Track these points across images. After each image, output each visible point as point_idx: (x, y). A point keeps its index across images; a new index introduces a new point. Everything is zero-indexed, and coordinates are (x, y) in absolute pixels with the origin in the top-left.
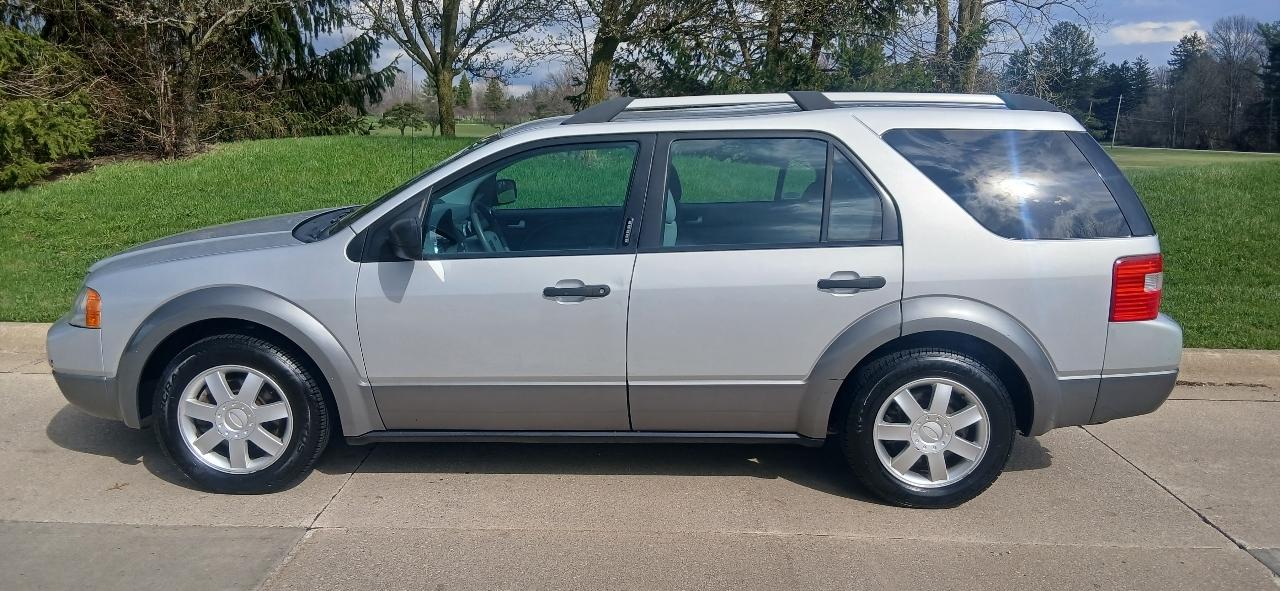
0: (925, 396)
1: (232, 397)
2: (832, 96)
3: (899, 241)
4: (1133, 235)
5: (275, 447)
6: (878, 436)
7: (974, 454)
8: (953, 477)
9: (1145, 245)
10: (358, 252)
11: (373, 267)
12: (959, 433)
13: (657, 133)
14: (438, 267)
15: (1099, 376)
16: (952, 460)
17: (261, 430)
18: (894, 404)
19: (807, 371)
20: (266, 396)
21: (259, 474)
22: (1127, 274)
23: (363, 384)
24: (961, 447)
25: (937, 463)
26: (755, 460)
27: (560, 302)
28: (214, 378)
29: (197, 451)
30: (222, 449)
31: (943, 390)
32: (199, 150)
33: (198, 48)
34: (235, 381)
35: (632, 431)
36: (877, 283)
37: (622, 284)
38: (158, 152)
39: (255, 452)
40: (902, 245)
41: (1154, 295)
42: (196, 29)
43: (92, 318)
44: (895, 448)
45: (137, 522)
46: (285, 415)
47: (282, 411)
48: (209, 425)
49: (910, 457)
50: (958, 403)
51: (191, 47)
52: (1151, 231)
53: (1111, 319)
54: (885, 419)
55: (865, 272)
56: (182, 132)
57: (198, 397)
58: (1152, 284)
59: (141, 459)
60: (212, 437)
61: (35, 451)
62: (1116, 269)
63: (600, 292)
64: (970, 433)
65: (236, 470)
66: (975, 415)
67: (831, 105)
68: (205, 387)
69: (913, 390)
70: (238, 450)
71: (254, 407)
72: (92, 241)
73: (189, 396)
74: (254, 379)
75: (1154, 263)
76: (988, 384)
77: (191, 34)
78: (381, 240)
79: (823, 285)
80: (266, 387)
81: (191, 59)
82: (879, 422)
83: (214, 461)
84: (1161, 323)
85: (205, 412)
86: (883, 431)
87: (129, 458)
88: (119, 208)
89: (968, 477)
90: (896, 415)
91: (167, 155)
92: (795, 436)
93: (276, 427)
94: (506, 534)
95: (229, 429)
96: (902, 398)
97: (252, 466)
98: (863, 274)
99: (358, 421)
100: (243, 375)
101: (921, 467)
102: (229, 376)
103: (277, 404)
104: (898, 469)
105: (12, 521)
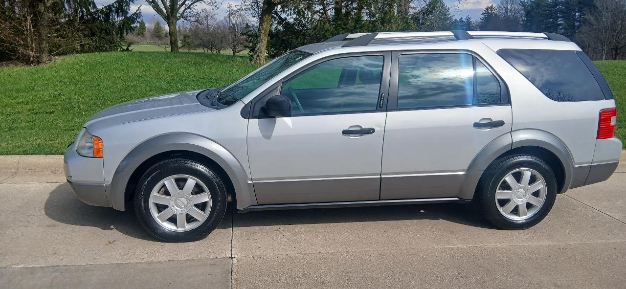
0: (518, 177)
1: (180, 191)
2: (471, 33)
3: (509, 102)
4: (606, 99)
5: (201, 217)
6: (498, 197)
7: (539, 203)
8: (530, 214)
9: (610, 104)
10: (247, 113)
11: (255, 122)
12: (532, 194)
13: (391, 51)
14: (287, 120)
15: (590, 165)
16: (529, 206)
17: (194, 208)
18: (505, 182)
19: (466, 167)
20: (198, 190)
21: (193, 231)
22: (605, 116)
23: (249, 182)
24: (533, 200)
25: (523, 208)
26: (422, 211)
27: (352, 137)
28: (169, 182)
29: (159, 221)
30: (173, 220)
31: (527, 174)
32: (50, 60)
34: (181, 183)
35: (380, 200)
36: (500, 124)
37: (380, 127)
38: (27, 61)
39: (190, 219)
40: (511, 105)
41: (613, 126)
43: (98, 153)
44: (503, 202)
46: (208, 200)
47: (205, 197)
48: (166, 207)
49: (511, 206)
50: (533, 180)
52: (610, 97)
53: (598, 138)
54: (499, 189)
55: (495, 119)
56: (40, 51)
57: (159, 193)
58: (613, 121)
59: (112, 227)
60: (167, 213)
61: (49, 226)
62: (600, 114)
63: (370, 131)
64: (536, 194)
65: (180, 230)
66: (540, 185)
67: (472, 37)
68: (164, 186)
69: (513, 174)
70: (181, 219)
71: (191, 196)
72: (9, 110)
73: (154, 192)
74: (191, 182)
75: (613, 112)
76: (547, 170)
78: (258, 107)
79: (476, 125)
80: (197, 185)
82: (498, 191)
83: (168, 226)
84: (614, 139)
85: (163, 200)
86: (500, 194)
88: (18, 91)
89: (535, 215)
90: (506, 187)
91: (32, 62)
92: (457, 199)
93: (202, 206)
95: (178, 208)
96: (509, 179)
97: (189, 227)
99: (244, 201)
100: (185, 180)
101: (516, 211)
102: (177, 180)
103: (204, 194)
104: (505, 212)
105: (64, 266)
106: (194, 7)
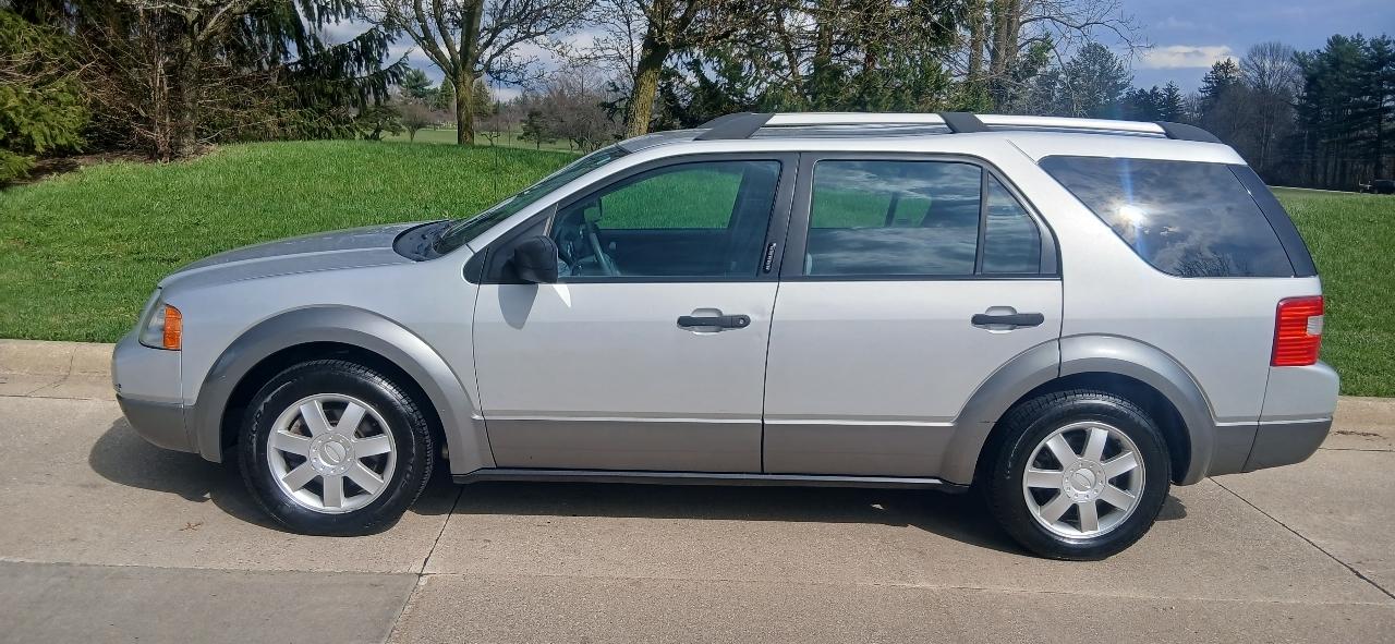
0: (1078, 441)
1: (330, 429)
2: (985, 119)
3: (1058, 274)
4: (1296, 276)
5: (374, 485)
6: (1028, 483)
7: (1126, 503)
8: (1104, 527)
9: (1308, 287)
10: (476, 272)
11: (491, 291)
12: (1111, 482)
13: (800, 152)
14: (562, 290)
15: (1256, 423)
16: (1104, 509)
17: (360, 465)
18: (1046, 449)
19: (955, 412)
20: (369, 428)
21: (356, 514)
22: (1290, 315)
23: (477, 417)
24: (1113, 496)
25: (1088, 512)
26: (878, 506)
27: (697, 333)
28: (310, 408)
29: (286, 488)
30: (315, 487)
31: (1099, 435)
32: (198, 152)
33: (201, 38)
34: (333, 411)
35: (763, 473)
36: (1035, 320)
37: (762, 313)
38: (152, 153)
39: (351, 489)
40: (1062, 279)
41: (1315, 339)
42: (200, 17)
43: (170, 340)
44: (1044, 496)
45: (224, 565)
46: (386, 449)
47: (384, 445)
48: (302, 460)
49: (1060, 506)
50: (1112, 449)
51: (193, 37)
52: (1308, 270)
53: (1273, 363)
54: (1034, 465)
55: (1023, 308)
56: (180, 131)
57: (289, 429)
58: (1314, 326)
59: (208, 495)
60: (305, 473)
61: (83, 486)
62: (1279, 310)
63: (739, 322)
64: (1123, 482)
65: (330, 509)
66: (1130, 462)
67: (985, 128)
68: (299, 416)
69: (1066, 434)
70: (333, 487)
71: (354, 440)
72: (89, 250)
73: (280, 427)
74: (355, 410)
75: (1315, 305)
76: (1145, 430)
77: (194, 22)
78: (501, 261)
79: (979, 320)
80: (368, 418)
81: (193, 50)
82: (1029, 469)
83: (305, 500)
84: (1319, 369)
85: (297, 445)
86: (1034, 477)
87: (195, 495)
88: (116, 214)
89: (1117, 530)
90: (1048, 461)
91: (161, 156)
92: (937, 481)
93: (377, 463)
94: (638, 583)
95: (325, 464)
96: (1055, 443)
97: (347, 505)
98: (1021, 310)
99: (466, 457)
100: (343, 406)
101: (1072, 517)
102: (327, 405)
103: (379, 437)
104: (1047, 519)
105: (81, 565)
106: (512, 52)
